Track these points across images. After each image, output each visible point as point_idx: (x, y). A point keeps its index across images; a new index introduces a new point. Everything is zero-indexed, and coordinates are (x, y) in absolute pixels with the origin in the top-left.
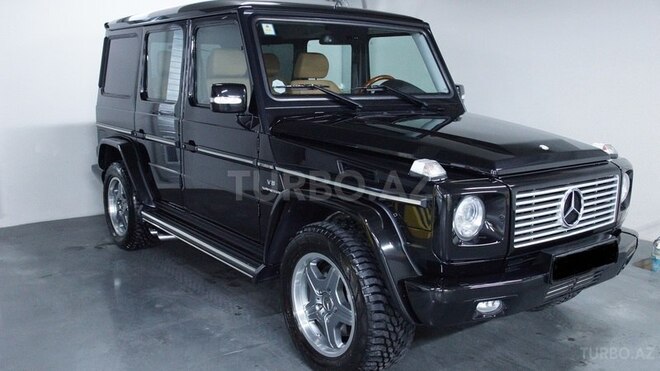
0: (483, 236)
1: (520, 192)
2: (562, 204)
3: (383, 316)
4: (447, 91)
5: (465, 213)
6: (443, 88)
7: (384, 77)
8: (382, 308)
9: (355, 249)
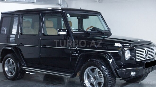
0: (131, 58)
1: (137, 49)
2: (144, 52)
3: (111, 78)
4: (108, 30)
5: (127, 54)
6: (107, 29)
7: (92, 27)
8: (110, 76)
9: (103, 64)
